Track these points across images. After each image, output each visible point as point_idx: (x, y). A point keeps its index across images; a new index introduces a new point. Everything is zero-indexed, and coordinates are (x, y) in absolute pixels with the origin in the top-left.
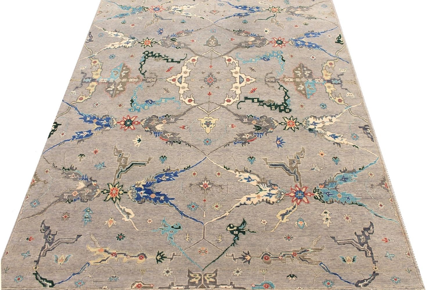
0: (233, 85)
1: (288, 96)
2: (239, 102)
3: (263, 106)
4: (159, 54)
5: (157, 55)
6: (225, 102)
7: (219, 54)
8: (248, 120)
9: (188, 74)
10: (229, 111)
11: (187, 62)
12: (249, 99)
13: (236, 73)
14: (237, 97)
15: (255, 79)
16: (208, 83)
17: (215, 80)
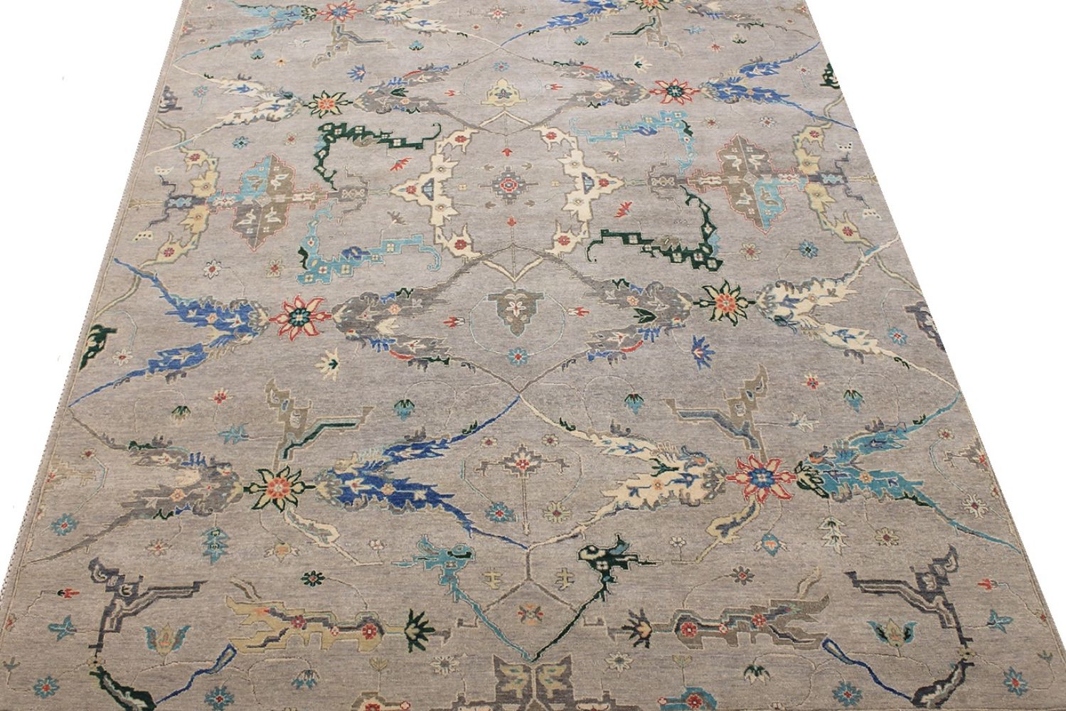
0: (450, 176)
1: (319, 157)
2: (435, 137)
3: (382, 133)
4: (672, 261)
5: (678, 257)
6: (468, 136)
7: (489, 263)
8: (418, 105)
9: (571, 197)
10: (459, 120)
11: (582, 235)
12: (411, 145)
13: (441, 207)
14: (441, 148)
15: (391, 194)
16: (514, 178)
17: (497, 186)
